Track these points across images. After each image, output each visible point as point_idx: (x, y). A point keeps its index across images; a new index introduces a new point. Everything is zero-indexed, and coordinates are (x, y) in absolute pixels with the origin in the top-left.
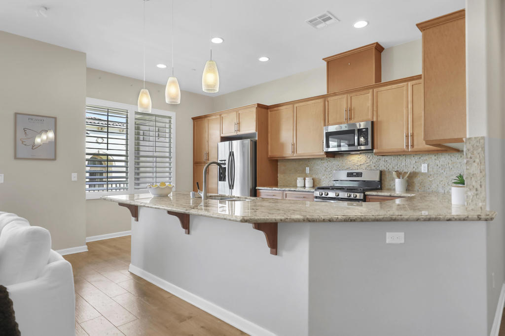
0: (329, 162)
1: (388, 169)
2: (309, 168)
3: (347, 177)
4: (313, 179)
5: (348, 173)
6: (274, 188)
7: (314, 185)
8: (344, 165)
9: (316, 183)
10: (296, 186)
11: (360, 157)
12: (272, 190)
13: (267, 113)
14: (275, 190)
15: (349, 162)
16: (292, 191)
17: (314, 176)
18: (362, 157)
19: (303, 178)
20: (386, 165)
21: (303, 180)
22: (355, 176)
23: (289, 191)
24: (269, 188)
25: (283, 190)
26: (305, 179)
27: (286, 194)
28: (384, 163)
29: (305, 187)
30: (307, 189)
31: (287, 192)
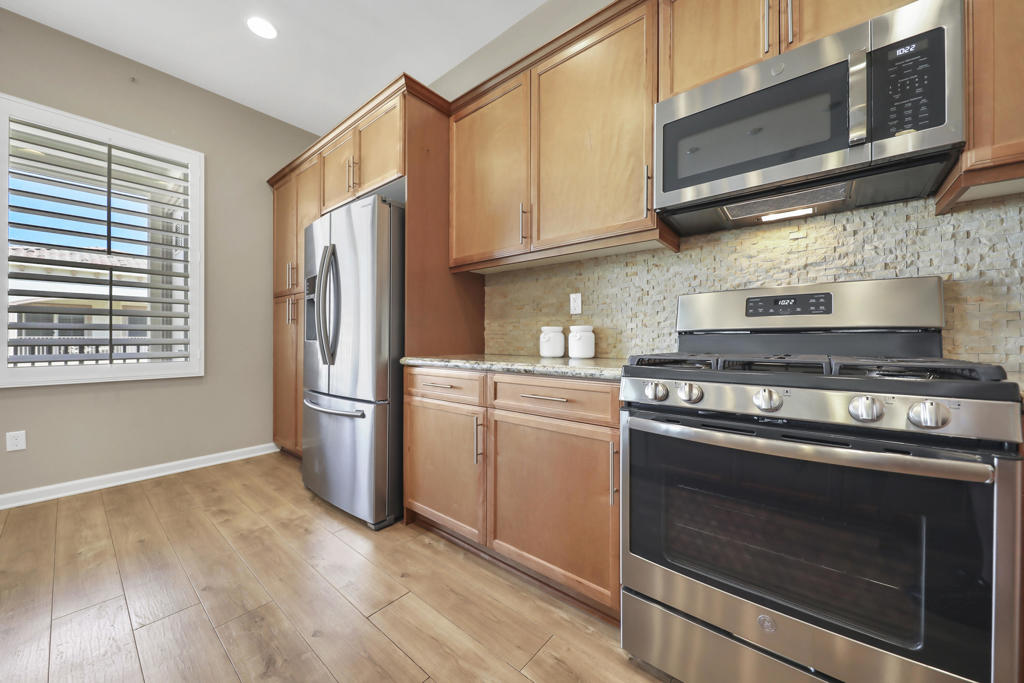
0: (655, 271)
1: (981, 273)
2: (579, 295)
3: (748, 314)
4: (593, 332)
5: (748, 301)
6: (454, 363)
7: (596, 352)
8: (722, 272)
9: (603, 345)
10: (536, 356)
11: (801, 234)
12: (446, 367)
13: (448, 129)
14: (457, 367)
15: (745, 262)
16: (518, 372)
17: (597, 322)
18: (813, 235)
19: (561, 329)
20: (961, 252)
21: (562, 336)
22: (791, 310)
23: (508, 371)
24: (436, 362)
25: (488, 371)
26: (566, 333)
27: (496, 383)
28: (949, 245)
29: (566, 356)
30: (575, 366)
31: (498, 378)
